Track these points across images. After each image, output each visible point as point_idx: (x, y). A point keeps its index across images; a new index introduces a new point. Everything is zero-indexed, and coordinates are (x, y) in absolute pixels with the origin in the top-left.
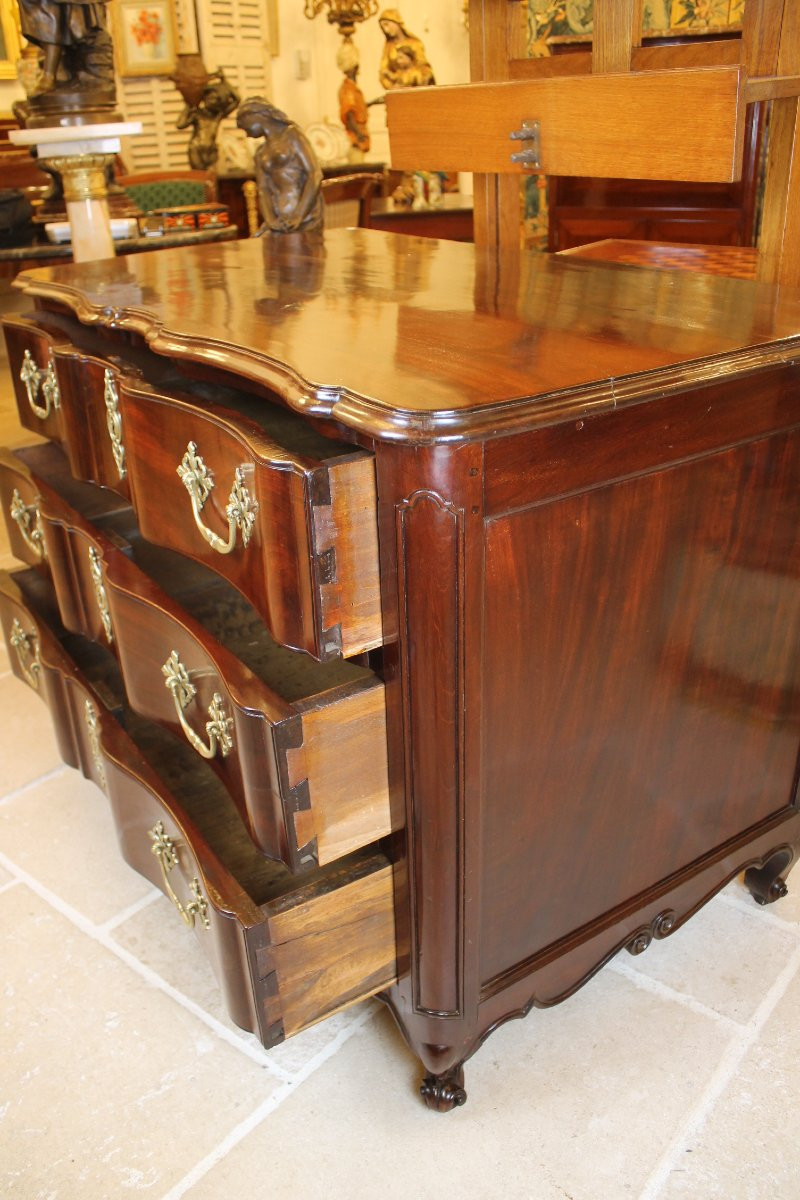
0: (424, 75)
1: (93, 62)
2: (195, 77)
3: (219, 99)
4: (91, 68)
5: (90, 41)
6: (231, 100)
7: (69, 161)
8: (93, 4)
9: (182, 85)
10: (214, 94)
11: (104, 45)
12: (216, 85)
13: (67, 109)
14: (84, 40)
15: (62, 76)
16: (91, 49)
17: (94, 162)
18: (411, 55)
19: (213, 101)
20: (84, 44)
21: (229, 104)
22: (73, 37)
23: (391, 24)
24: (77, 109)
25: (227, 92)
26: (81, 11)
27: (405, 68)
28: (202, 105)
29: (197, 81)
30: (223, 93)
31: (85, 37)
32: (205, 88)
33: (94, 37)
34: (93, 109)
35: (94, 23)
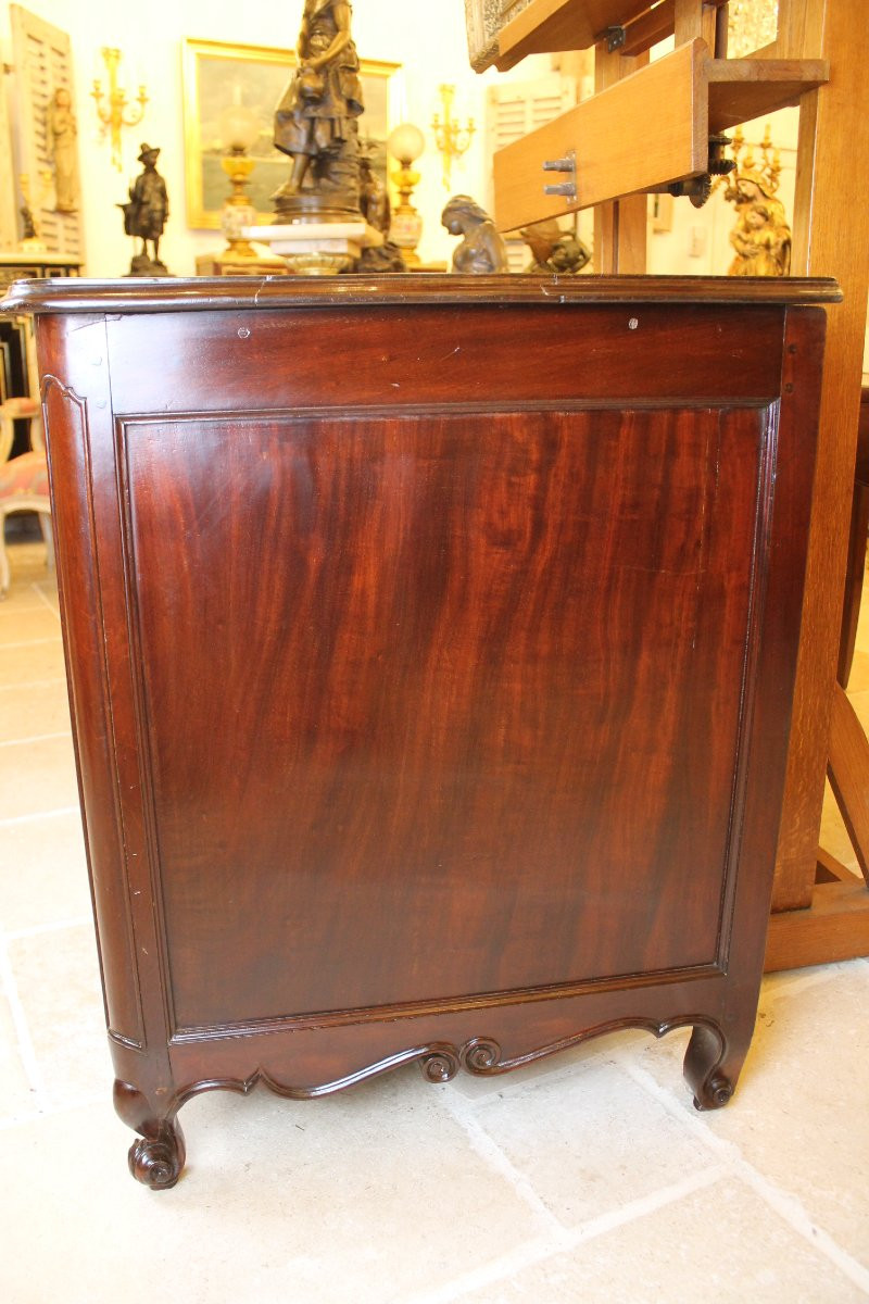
0: (778, 236)
1: (334, 170)
2: (544, 233)
3: (566, 255)
4: (334, 177)
5: (333, 152)
6: (581, 257)
7: (299, 259)
8: (339, 119)
9: (531, 240)
10: (563, 250)
11: (350, 156)
12: (567, 242)
13: (305, 211)
14: (327, 150)
15: (308, 183)
16: (335, 158)
17: (323, 261)
18: (766, 216)
19: (561, 257)
20: (328, 154)
21: (578, 260)
22: (318, 146)
23: (749, 184)
24: (314, 211)
25: (577, 249)
26: (327, 125)
27: (758, 228)
28: (550, 261)
29: (546, 237)
30: (571, 250)
31: (329, 147)
32: (554, 244)
33: (339, 148)
34: (331, 211)
35: (338, 134)
